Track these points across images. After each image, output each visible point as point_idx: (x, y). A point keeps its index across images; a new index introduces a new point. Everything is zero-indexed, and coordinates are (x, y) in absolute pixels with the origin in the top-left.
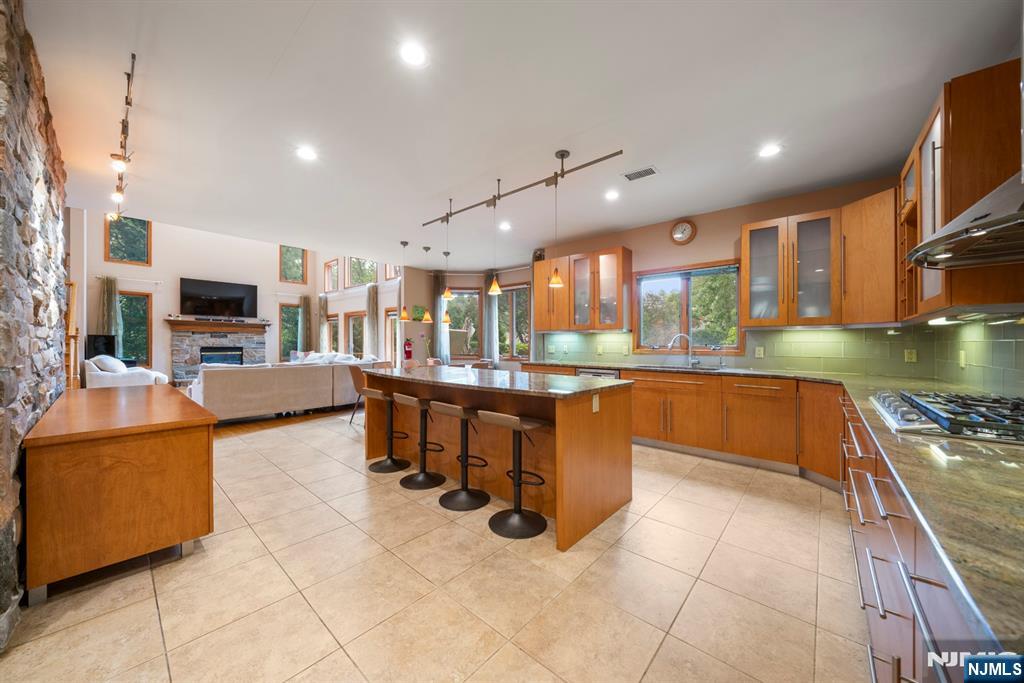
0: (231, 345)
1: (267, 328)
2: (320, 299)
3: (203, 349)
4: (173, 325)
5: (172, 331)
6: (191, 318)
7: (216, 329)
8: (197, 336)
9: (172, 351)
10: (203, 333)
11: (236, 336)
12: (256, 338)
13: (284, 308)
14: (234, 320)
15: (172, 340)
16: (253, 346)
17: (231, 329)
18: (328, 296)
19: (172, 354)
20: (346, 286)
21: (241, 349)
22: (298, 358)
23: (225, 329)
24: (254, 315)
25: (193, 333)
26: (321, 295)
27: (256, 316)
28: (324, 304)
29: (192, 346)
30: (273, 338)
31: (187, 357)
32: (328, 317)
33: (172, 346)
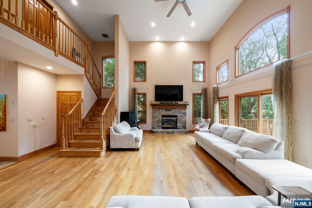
0: (173, 114)
1: (187, 106)
2: (214, 88)
3: (163, 116)
4: (153, 105)
5: (153, 108)
6: (158, 103)
7: (167, 107)
8: (161, 110)
9: (153, 117)
10: (163, 109)
11: (175, 110)
12: (182, 111)
13: (194, 95)
14: (174, 103)
15: (153, 112)
16: (181, 115)
17: (173, 107)
18: (219, 86)
19: (153, 118)
21: (176, 116)
22: (202, 122)
23: (170, 107)
24: (182, 100)
25: (159, 109)
26: (214, 86)
27: (182, 101)
28: (216, 91)
29: (159, 115)
30: (189, 110)
31: (157, 120)
32: (219, 98)
33: (153, 115)
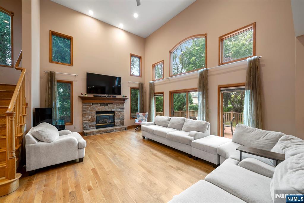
0: (110, 110)
1: (126, 100)
2: (151, 84)
3: (97, 113)
4: (83, 99)
5: (83, 103)
6: (91, 96)
7: (103, 102)
8: (95, 105)
9: (83, 114)
10: (97, 104)
11: (112, 105)
12: (120, 106)
13: (132, 89)
14: (112, 96)
15: (83, 108)
16: (119, 110)
17: (110, 101)
18: (155, 82)
19: (83, 116)
20: (171, 75)
21: (113, 112)
22: (140, 116)
23: (107, 101)
24: (119, 93)
25: (93, 104)
26: (151, 82)
28: (152, 86)
29: (92, 111)
30: (127, 105)
31: (90, 117)
32: (155, 94)
33: (83, 111)
